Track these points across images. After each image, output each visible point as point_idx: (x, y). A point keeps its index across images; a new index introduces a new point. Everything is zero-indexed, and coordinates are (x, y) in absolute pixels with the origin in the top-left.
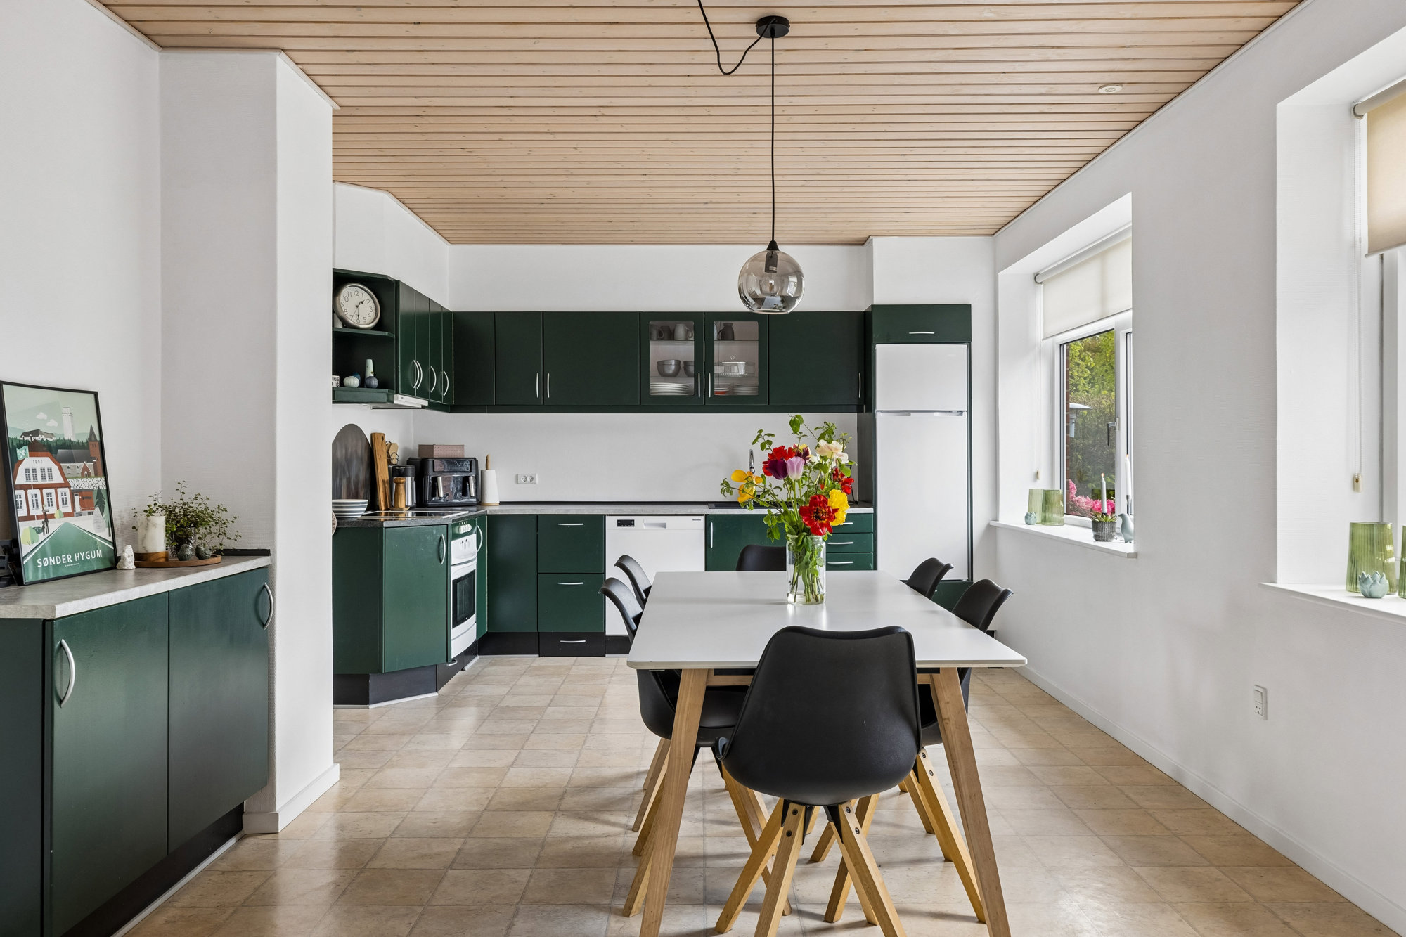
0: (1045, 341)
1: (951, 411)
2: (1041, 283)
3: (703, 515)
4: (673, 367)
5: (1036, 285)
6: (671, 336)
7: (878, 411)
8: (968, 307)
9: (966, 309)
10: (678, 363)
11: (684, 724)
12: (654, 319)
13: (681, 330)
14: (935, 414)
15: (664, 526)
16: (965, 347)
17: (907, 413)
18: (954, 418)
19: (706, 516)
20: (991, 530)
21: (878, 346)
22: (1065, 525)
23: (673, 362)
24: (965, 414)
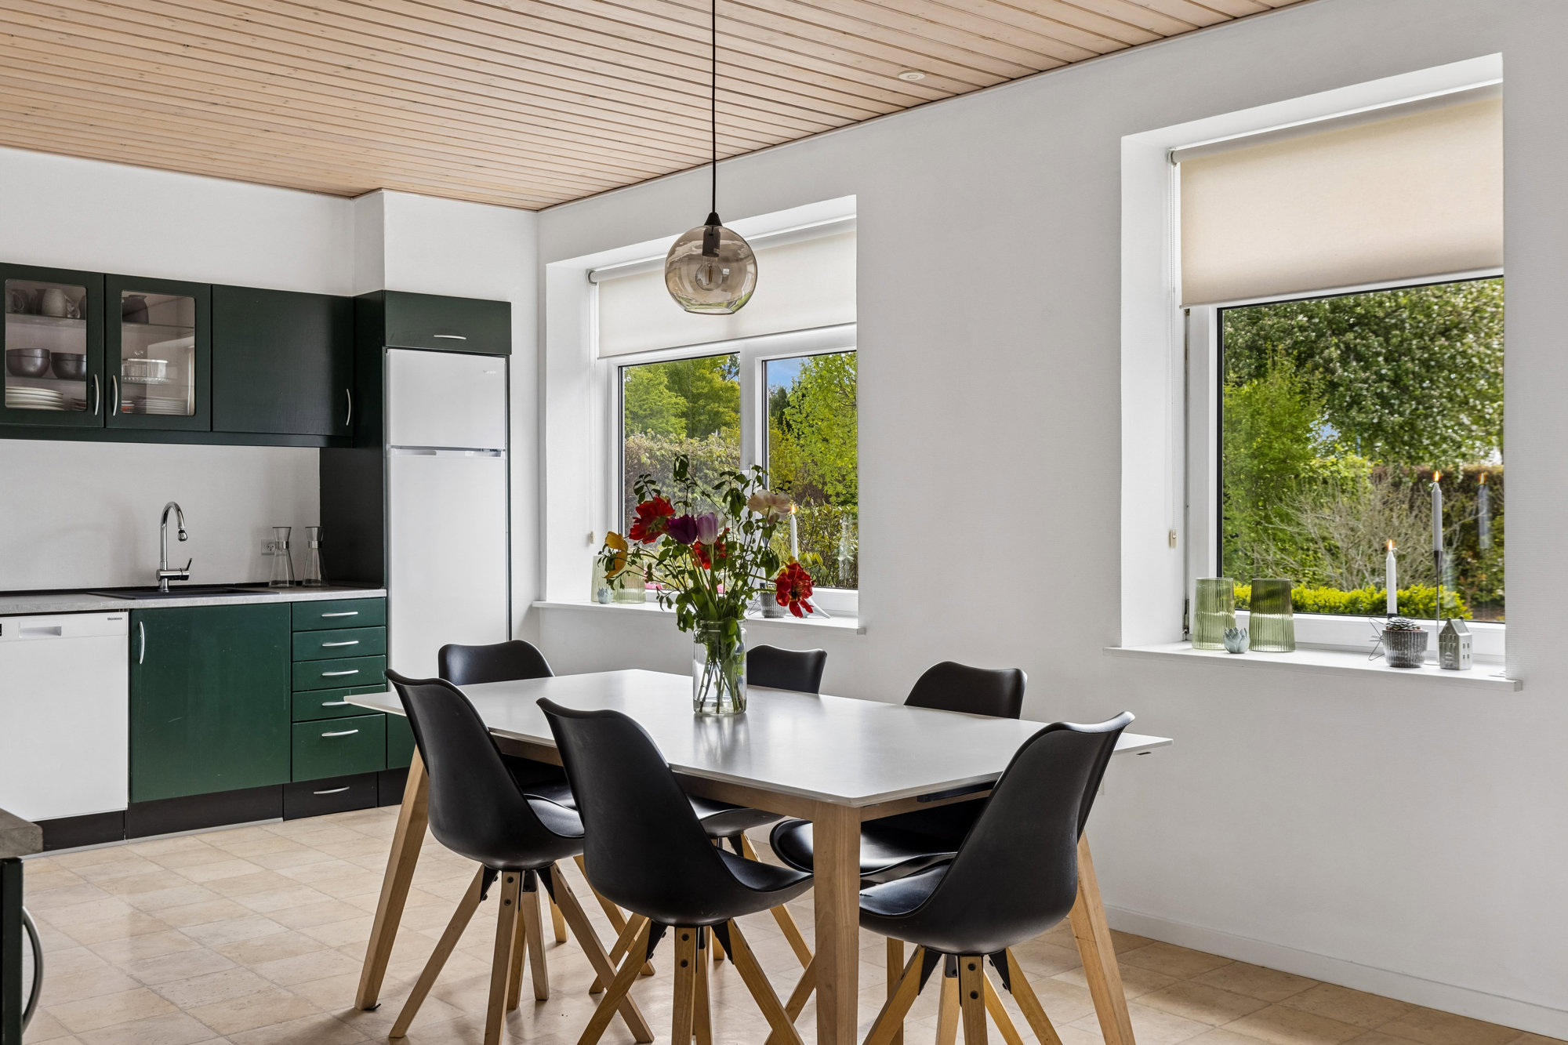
0: (600, 360)
1: (483, 450)
2: (596, 283)
3: (125, 610)
4: (39, 362)
5: (590, 285)
6: (35, 308)
7: (393, 447)
8: (508, 305)
9: (504, 308)
10: (46, 354)
11: (846, 880)
12: (16, 277)
13: (57, 300)
14: (467, 453)
15: (56, 631)
16: (503, 360)
17: (431, 450)
18: (488, 459)
19: (131, 611)
20: (533, 612)
21: (391, 351)
22: (646, 603)
23: (38, 353)
24: (504, 455)
